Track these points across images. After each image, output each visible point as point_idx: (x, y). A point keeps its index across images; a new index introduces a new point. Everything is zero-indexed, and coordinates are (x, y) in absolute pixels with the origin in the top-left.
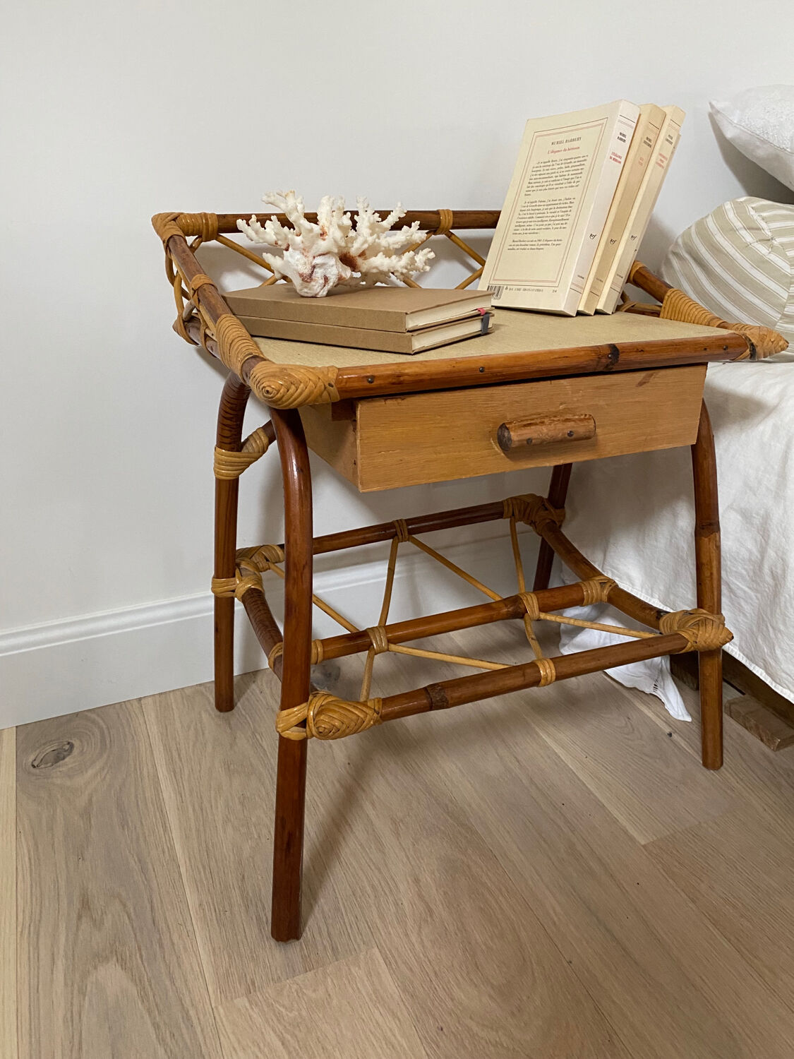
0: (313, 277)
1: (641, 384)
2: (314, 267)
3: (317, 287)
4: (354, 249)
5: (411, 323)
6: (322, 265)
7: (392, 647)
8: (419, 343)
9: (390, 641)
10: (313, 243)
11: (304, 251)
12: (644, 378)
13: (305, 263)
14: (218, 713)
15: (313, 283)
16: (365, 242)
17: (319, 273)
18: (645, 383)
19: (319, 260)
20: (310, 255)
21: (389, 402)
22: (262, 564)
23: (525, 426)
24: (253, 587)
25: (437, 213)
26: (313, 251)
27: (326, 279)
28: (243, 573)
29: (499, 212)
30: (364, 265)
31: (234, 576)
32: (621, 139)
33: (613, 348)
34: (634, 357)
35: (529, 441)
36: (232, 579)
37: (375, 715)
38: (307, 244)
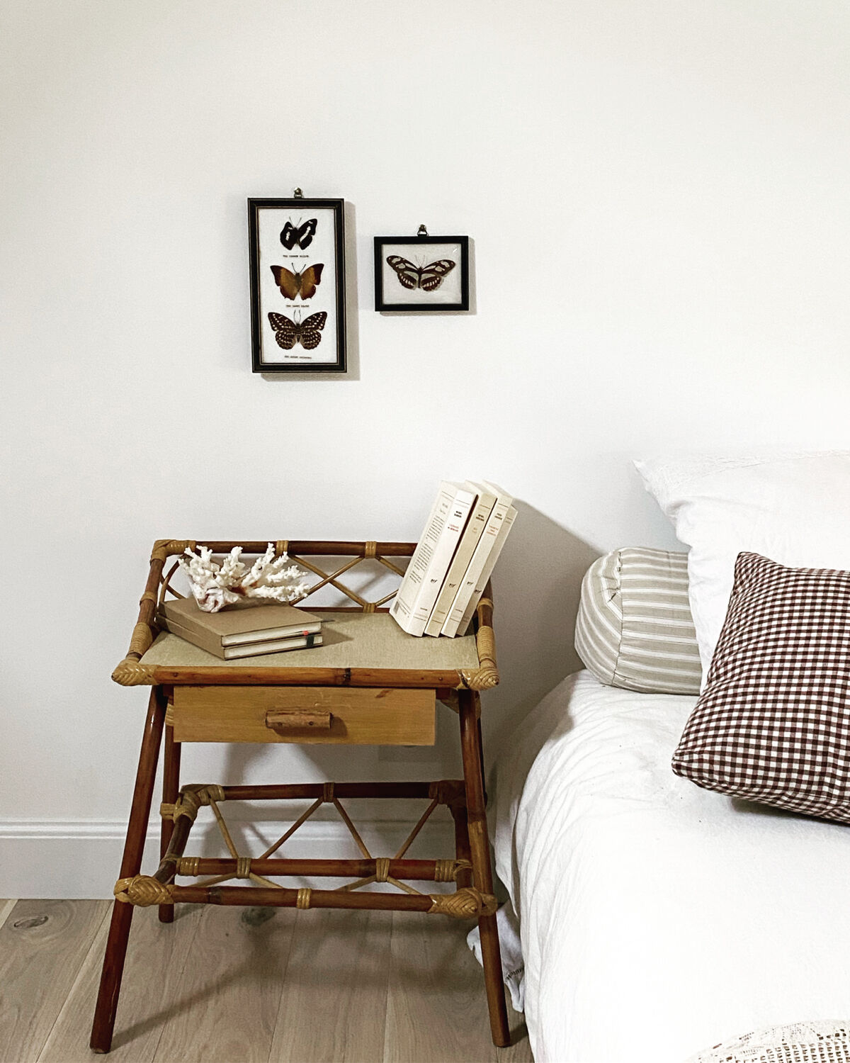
0: (207, 601)
1: (379, 697)
2: (208, 595)
3: (209, 606)
4: (245, 582)
5: (228, 641)
6: (213, 594)
7: (252, 875)
8: (231, 654)
9: (251, 871)
10: (206, 581)
11: (202, 586)
12: (382, 693)
13: (201, 593)
14: (159, 921)
15: (206, 605)
16: (253, 578)
17: (211, 598)
18: (382, 696)
19: (210, 591)
20: (206, 588)
21: (193, 688)
22: (205, 799)
23: (280, 714)
24: (185, 814)
25: (364, 544)
26: (208, 585)
27: (216, 603)
28: (184, 802)
29: (415, 545)
30: (251, 593)
31: (174, 803)
32: (458, 516)
33: (348, 670)
34: (361, 678)
35: (280, 724)
36: (173, 805)
37: (167, 894)
38: (203, 582)
